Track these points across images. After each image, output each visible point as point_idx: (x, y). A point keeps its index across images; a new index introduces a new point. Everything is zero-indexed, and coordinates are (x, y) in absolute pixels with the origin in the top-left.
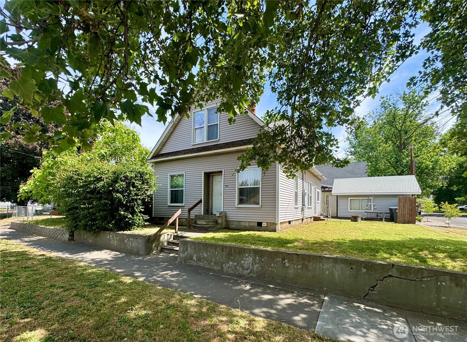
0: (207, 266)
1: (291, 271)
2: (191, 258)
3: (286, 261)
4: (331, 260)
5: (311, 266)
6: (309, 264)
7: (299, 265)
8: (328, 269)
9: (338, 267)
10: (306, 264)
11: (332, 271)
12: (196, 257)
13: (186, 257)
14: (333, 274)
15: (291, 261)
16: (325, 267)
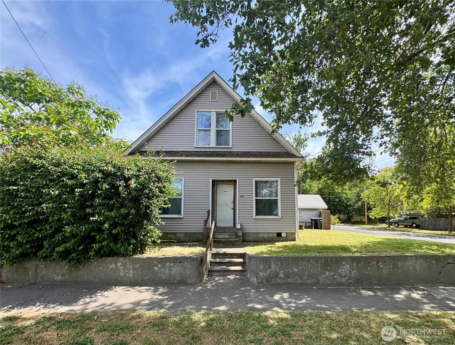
0: (300, 281)
1: (385, 271)
2: (276, 275)
3: (380, 263)
4: (413, 258)
5: (400, 264)
6: (398, 263)
7: (390, 265)
8: (412, 265)
9: (418, 262)
10: (396, 264)
11: (415, 266)
12: (284, 274)
13: (269, 275)
14: (415, 268)
15: (384, 263)
16: (409, 264)
